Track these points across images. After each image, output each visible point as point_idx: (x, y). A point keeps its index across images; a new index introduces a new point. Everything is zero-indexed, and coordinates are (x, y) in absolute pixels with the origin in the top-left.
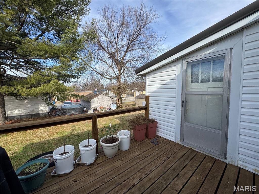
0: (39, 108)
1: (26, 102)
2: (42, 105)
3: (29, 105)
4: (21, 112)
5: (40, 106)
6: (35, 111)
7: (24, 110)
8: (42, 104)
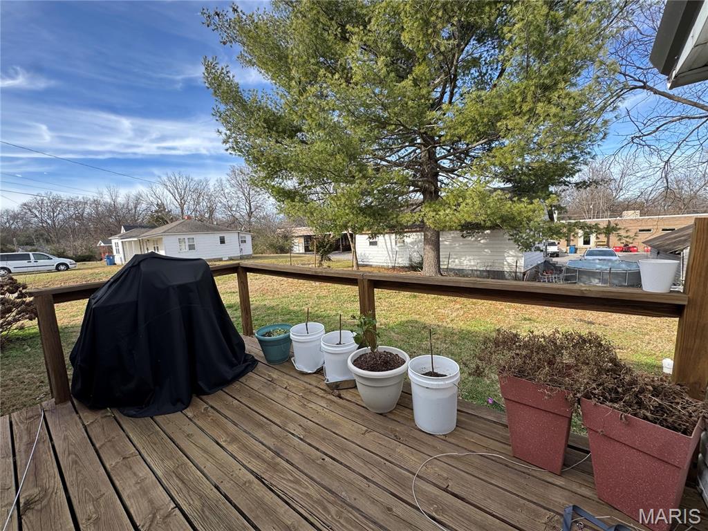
0: (504, 259)
1: (483, 244)
2: (511, 253)
3: (486, 250)
4: (472, 263)
5: (506, 255)
6: (497, 264)
7: (478, 261)
8: (511, 249)
